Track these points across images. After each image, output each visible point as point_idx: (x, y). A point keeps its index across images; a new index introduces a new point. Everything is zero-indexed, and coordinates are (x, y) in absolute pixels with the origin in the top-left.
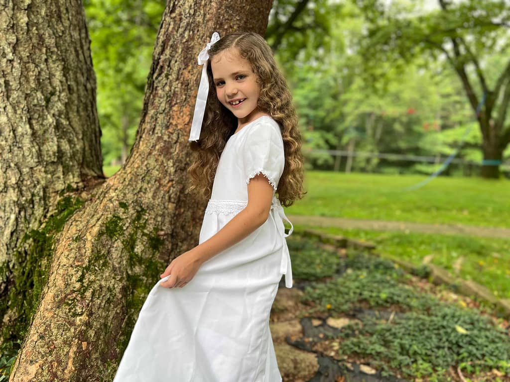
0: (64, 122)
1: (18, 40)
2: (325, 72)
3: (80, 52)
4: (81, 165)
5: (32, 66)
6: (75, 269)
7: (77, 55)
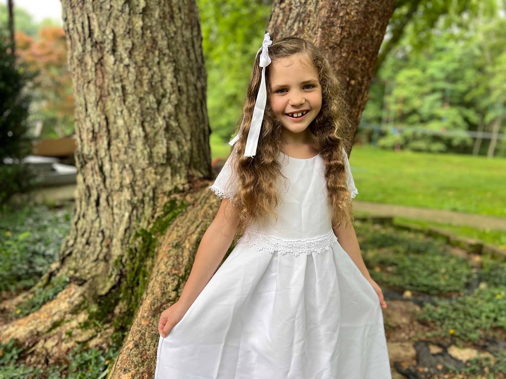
0: (174, 124)
1: (133, 44)
2: (469, 40)
3: (191, 51)
4: (188, 167)
5: (145, 70)
6: (172, 278)
7: (188, 55)
